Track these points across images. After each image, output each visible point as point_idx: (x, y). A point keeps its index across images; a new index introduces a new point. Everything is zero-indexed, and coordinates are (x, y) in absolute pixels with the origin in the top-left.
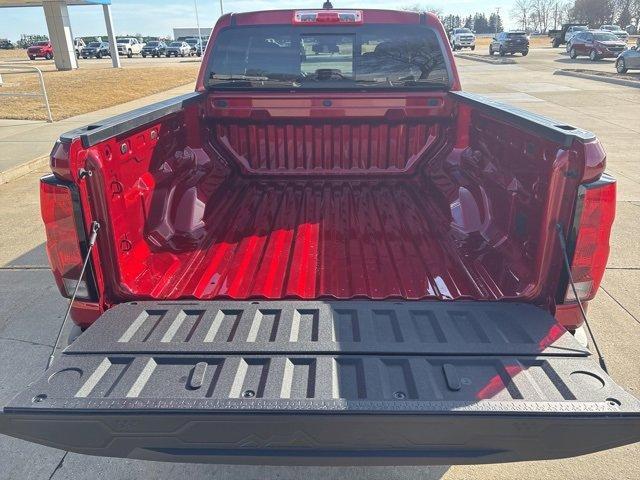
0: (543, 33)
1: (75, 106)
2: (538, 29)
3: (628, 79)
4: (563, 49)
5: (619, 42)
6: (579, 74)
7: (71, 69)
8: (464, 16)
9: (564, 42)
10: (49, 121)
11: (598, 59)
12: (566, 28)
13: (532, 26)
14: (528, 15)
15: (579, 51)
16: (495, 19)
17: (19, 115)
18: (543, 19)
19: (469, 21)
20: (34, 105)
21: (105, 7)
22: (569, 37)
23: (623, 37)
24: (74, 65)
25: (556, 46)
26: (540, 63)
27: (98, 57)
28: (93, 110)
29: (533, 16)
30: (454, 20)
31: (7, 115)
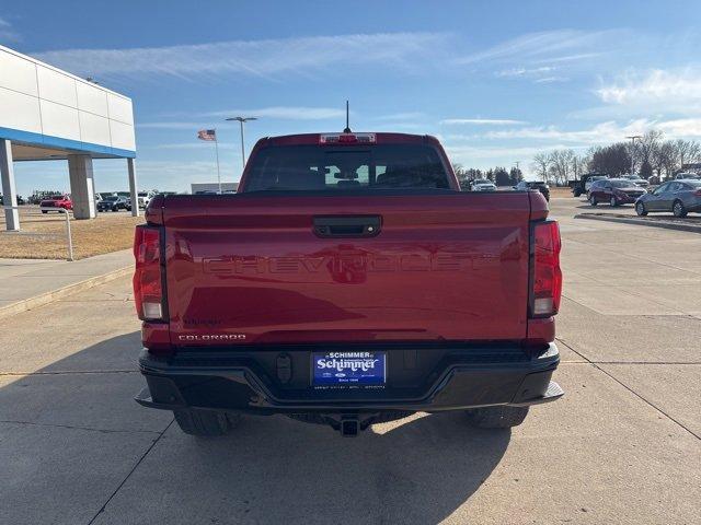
0: (565, 185)
1: (96, 248)
2: (560, 182)
3: (648, 220)
4: (584, 197)
5: (638, 188)
6: (598, 217)
7: (88, 218)
8: (484, 170)
9: (585, 192)
10: (69, 260)
11: (618, 205)
12: (585, 178)
13: (553, 179)
14: (547, 169)
15: (598, 198)
16: (516, 174)
17: (39, 254)
18: (563, 173)
19: (489, 175)
20: (53, 247)
21: (130, 160)
22: (589, 186)
23: (643, 185)
24: (92, 214)
25: (577, 195)
26: (560, 209)
27: (114, 210)
28: (113, 250)
29: (553, 169)
30: (475, 174)
31: (26, 255)
